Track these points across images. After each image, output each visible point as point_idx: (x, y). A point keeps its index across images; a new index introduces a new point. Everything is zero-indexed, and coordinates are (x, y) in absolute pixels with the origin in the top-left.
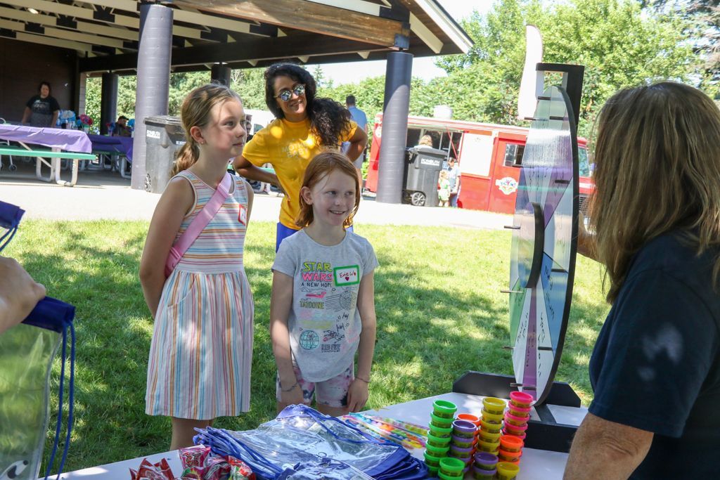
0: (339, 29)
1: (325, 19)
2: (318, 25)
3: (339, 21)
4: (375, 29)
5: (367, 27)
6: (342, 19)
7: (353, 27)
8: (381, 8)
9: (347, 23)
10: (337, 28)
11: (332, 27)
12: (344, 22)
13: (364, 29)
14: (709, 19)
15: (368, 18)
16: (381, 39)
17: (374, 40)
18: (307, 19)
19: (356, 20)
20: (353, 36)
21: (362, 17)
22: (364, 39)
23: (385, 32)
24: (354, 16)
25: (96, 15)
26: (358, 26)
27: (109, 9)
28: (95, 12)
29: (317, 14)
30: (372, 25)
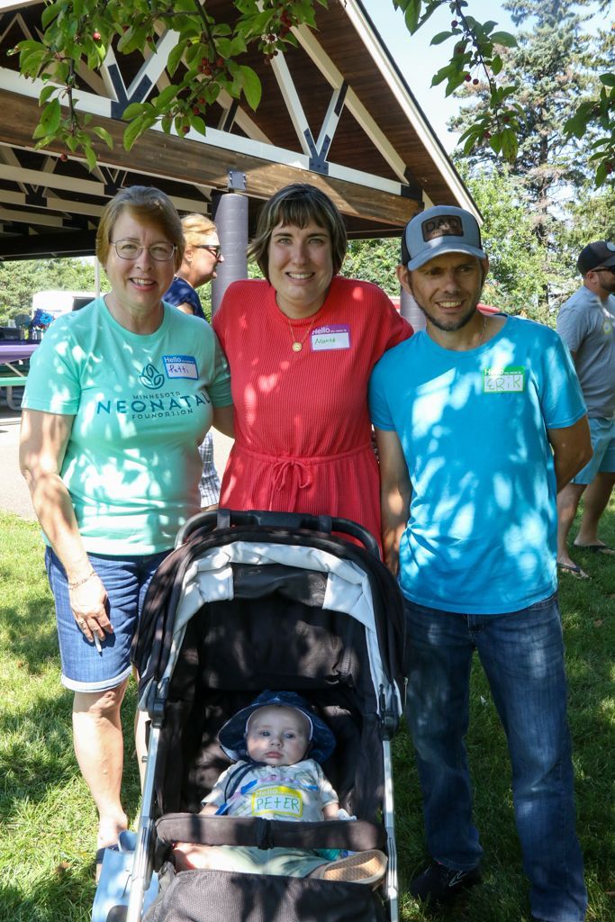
1: (363, 200)
3: (373, 203)
4: (399, 209)
5: (393, 208)
6: (376, 201)
7: (384, 208)
8: (402, 186)
9: (380, 204)
10: (373, 211)
11: (368, 209)
12: (377, 203)
13: (391, 210)
14: (523, 181)
15: (394, 198)
16: (403, 220)
17: (398, 221)
20: (385, 218)
21: (390, 197)
22: (391, 220)
23: (406, 212)
24: (384, 196)
25: (28, 200)
26: (386, 206)
27: (41, 188)
28: (27, 196)
29: (356, 196)
30: (397, 206)
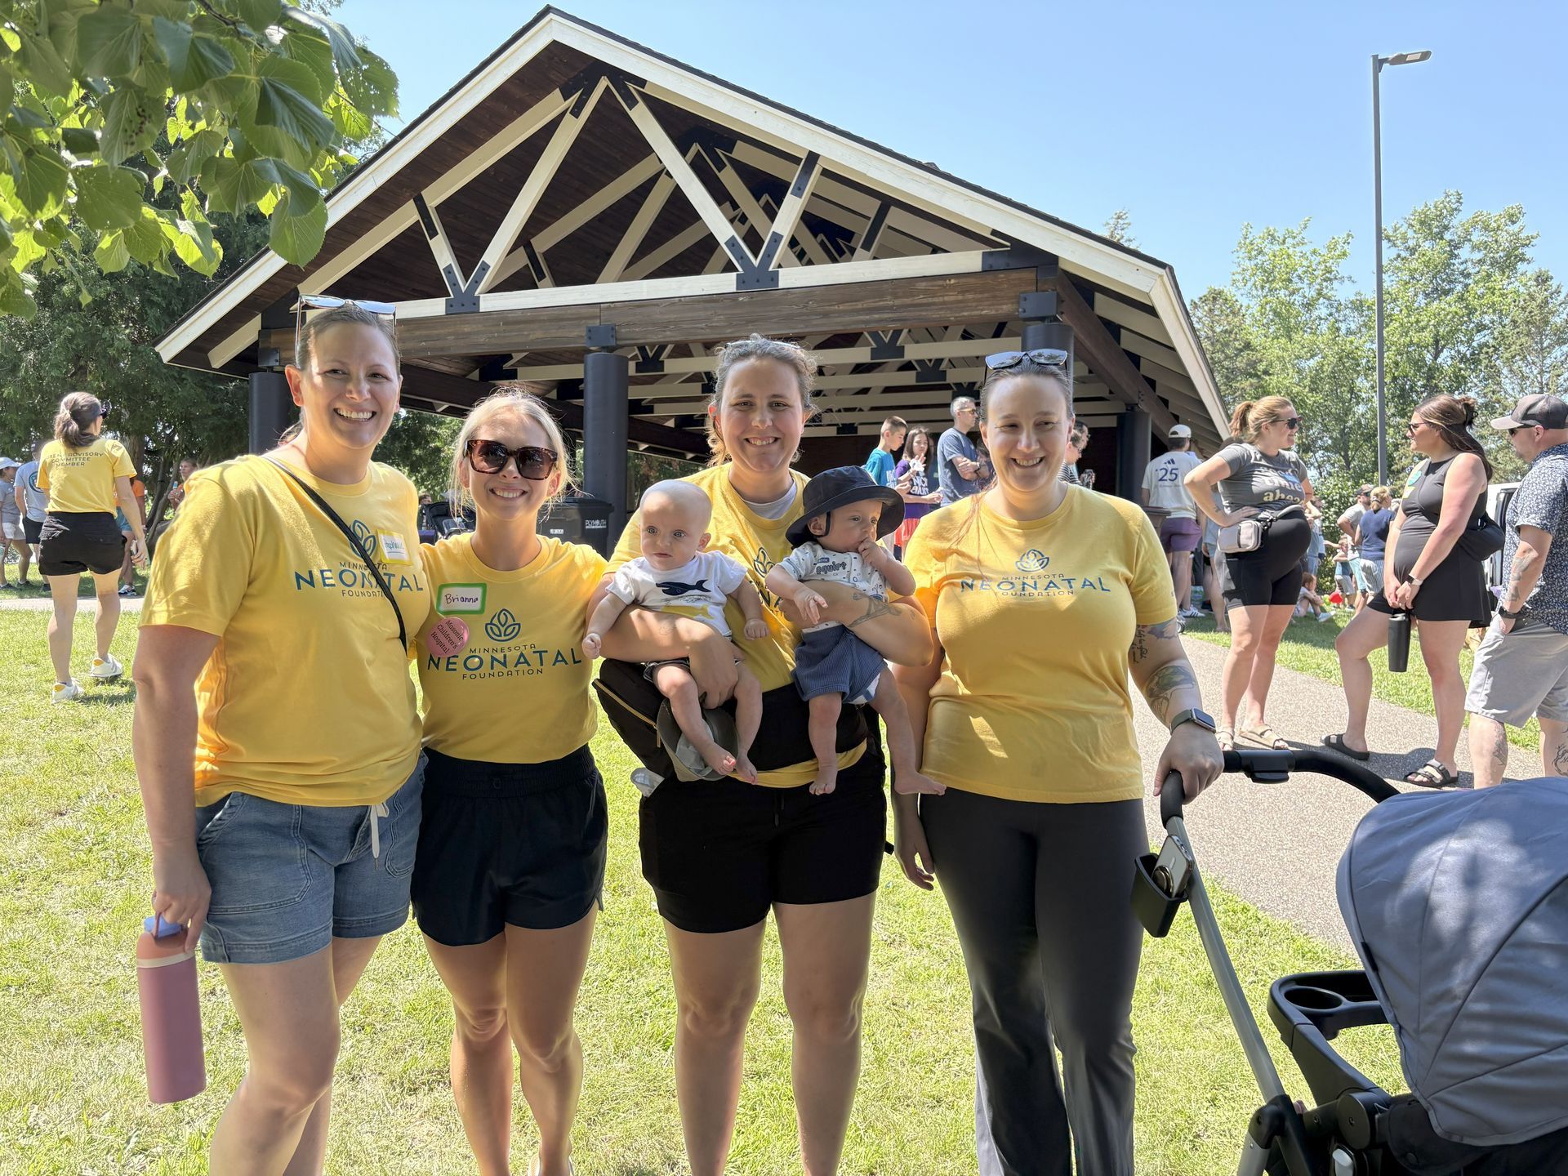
0: (890, 315)
2: (847, 319)
3: (891, 302)
4: (970, 296)
5: (952, 298)
7: (919, 305)
8: (989, 254)
9: (908, 301)
11: (877, 316)
13: (944, 303)
15: (952, 281)
16: (984, 312)
17: (969, 317)
18: (826, 315)
19: (925, 292)
21: (940, 282)
22: (946, 320)
23: (994, 297)
30: (963, 292)
